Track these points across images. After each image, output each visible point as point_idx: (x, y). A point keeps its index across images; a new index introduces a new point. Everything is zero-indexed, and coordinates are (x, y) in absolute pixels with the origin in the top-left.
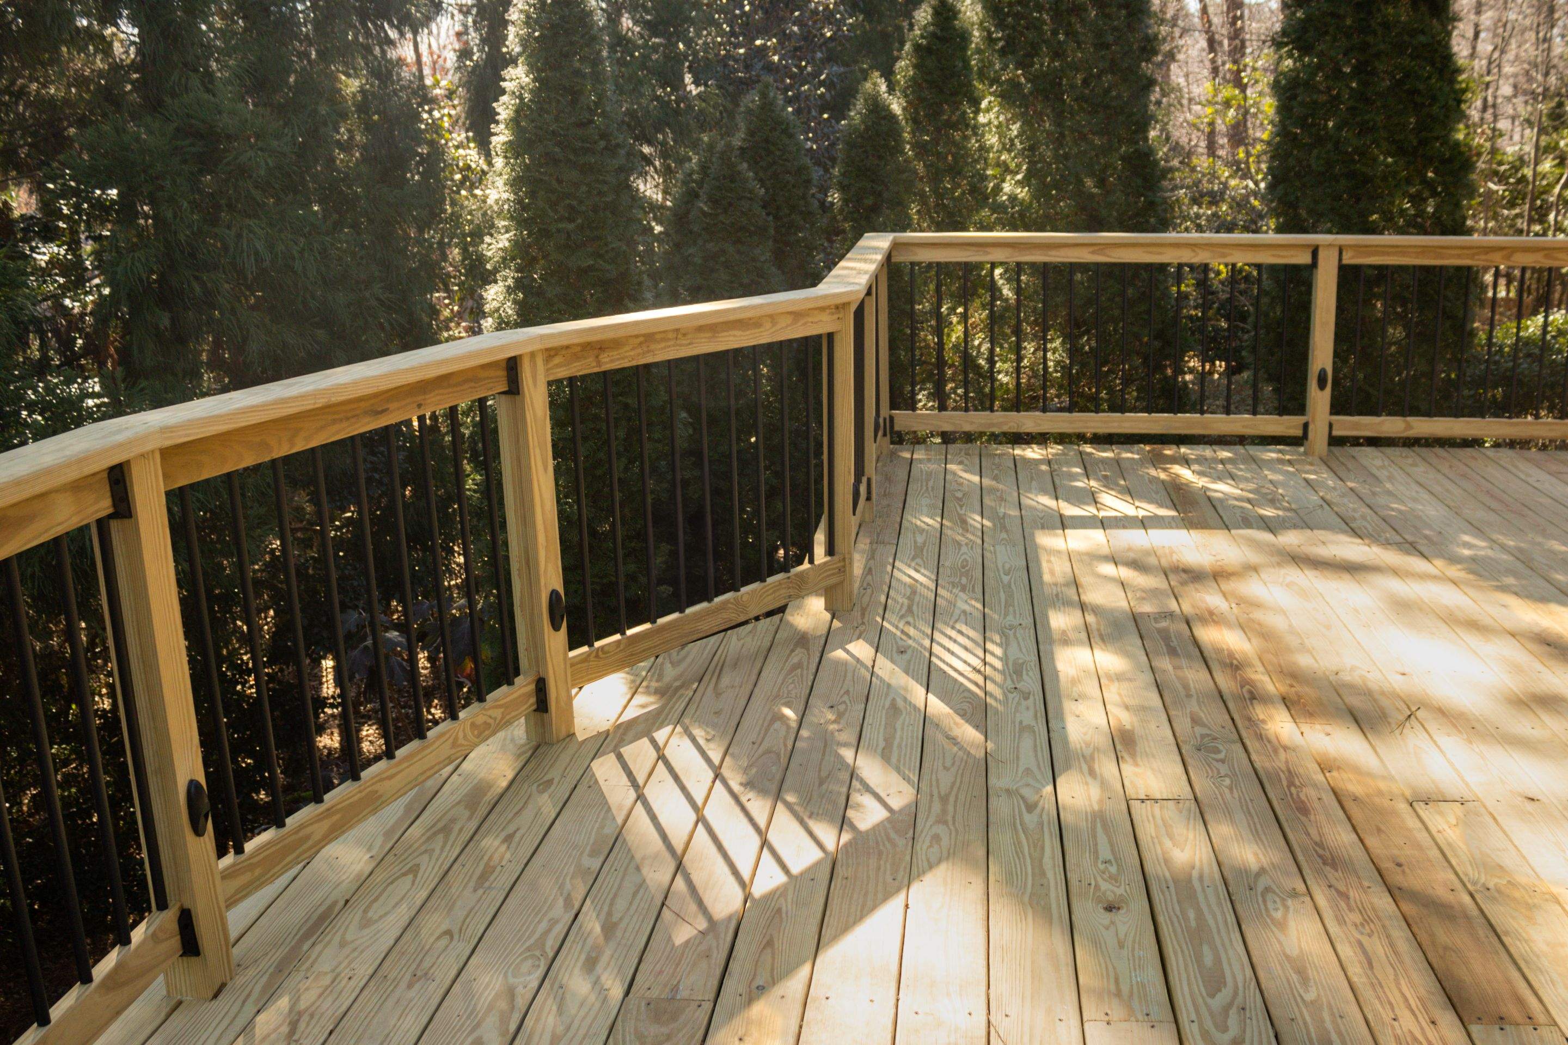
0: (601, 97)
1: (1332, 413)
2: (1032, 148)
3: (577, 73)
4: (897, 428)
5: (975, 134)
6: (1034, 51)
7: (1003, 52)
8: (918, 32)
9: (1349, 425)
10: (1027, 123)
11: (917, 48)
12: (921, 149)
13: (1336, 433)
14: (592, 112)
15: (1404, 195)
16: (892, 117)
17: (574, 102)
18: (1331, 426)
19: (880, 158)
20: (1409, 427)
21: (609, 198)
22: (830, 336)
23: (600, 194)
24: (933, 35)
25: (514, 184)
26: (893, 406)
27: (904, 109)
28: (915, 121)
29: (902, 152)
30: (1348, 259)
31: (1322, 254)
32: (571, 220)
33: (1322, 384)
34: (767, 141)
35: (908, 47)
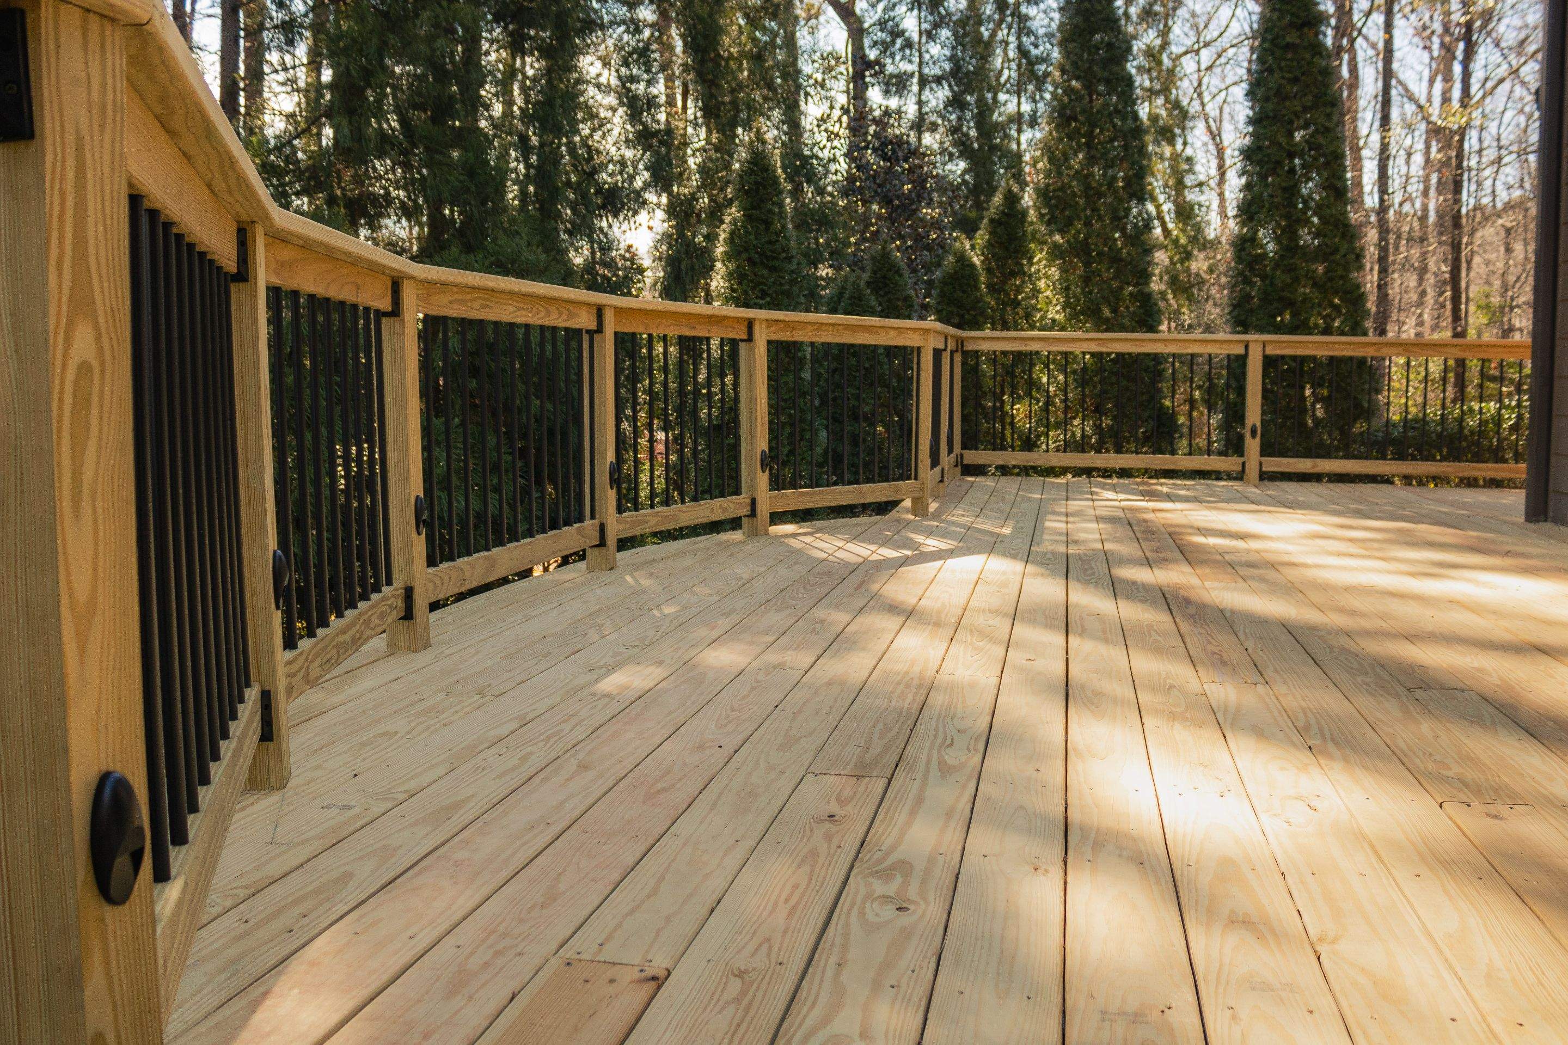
0: (784, 227)
1: (1261, 456)
2: (1067, 288)
3: (770, 211)
4: (965, 462)
5: (1030, 280)
6: (1069, 223)
7: (1049, 223)
8: (992, 211)
9: (1275, 464)
10: (1063, 270)
11: (992, 221)
12: (991, 287)
13: (1264, 469)
14: (778, 234)
15: (1319, 314)
16: (973, 266)
17: (767, 229)
18: (1261, 464)
19: (964, 292)
20: (1315, 466)
21: (787, 287)
22: (919, 349)
23: (781, 285)
24: (1003, 212)
25: (730, 276)
26: (965, 447)
27: (983, 262)
28: (989, 270)
29: (978, 289)
30: (1270, 351)
31: (1251, 346)
32: (762, 298)
33: (1254, 432)
34: (884, 277)
35: (986, 221)
